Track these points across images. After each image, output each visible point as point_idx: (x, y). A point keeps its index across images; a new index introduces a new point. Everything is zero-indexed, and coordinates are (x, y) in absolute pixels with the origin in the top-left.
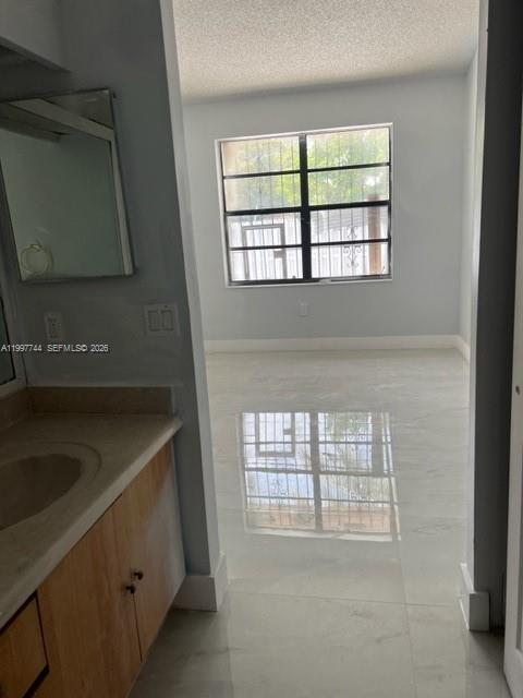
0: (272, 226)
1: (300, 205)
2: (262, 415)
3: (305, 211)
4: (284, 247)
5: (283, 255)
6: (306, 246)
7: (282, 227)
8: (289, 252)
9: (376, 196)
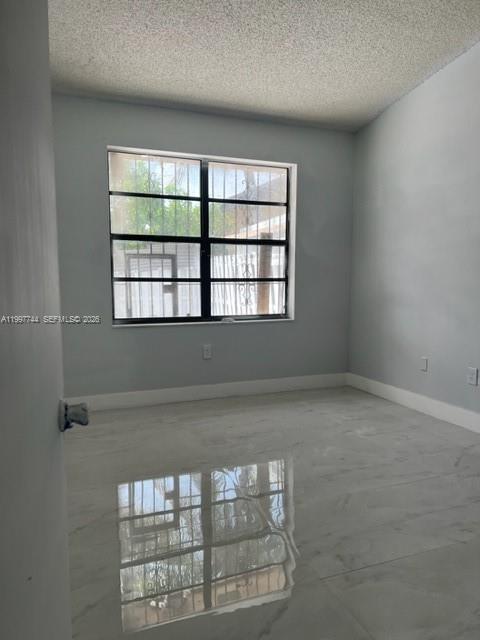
0: (163, 256)
1: (199, 235)
2: (138, 485)
3: (206, 243)
4: (175, 280)
5: (173, 290)
6: (206, 281)
7: (173, 258)
8: (181, 286)
9: (269, 235)
